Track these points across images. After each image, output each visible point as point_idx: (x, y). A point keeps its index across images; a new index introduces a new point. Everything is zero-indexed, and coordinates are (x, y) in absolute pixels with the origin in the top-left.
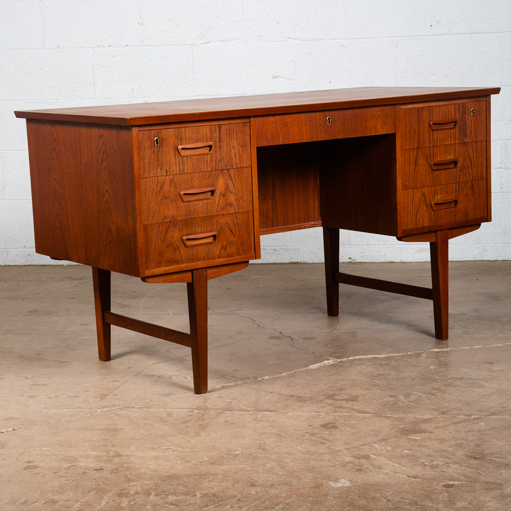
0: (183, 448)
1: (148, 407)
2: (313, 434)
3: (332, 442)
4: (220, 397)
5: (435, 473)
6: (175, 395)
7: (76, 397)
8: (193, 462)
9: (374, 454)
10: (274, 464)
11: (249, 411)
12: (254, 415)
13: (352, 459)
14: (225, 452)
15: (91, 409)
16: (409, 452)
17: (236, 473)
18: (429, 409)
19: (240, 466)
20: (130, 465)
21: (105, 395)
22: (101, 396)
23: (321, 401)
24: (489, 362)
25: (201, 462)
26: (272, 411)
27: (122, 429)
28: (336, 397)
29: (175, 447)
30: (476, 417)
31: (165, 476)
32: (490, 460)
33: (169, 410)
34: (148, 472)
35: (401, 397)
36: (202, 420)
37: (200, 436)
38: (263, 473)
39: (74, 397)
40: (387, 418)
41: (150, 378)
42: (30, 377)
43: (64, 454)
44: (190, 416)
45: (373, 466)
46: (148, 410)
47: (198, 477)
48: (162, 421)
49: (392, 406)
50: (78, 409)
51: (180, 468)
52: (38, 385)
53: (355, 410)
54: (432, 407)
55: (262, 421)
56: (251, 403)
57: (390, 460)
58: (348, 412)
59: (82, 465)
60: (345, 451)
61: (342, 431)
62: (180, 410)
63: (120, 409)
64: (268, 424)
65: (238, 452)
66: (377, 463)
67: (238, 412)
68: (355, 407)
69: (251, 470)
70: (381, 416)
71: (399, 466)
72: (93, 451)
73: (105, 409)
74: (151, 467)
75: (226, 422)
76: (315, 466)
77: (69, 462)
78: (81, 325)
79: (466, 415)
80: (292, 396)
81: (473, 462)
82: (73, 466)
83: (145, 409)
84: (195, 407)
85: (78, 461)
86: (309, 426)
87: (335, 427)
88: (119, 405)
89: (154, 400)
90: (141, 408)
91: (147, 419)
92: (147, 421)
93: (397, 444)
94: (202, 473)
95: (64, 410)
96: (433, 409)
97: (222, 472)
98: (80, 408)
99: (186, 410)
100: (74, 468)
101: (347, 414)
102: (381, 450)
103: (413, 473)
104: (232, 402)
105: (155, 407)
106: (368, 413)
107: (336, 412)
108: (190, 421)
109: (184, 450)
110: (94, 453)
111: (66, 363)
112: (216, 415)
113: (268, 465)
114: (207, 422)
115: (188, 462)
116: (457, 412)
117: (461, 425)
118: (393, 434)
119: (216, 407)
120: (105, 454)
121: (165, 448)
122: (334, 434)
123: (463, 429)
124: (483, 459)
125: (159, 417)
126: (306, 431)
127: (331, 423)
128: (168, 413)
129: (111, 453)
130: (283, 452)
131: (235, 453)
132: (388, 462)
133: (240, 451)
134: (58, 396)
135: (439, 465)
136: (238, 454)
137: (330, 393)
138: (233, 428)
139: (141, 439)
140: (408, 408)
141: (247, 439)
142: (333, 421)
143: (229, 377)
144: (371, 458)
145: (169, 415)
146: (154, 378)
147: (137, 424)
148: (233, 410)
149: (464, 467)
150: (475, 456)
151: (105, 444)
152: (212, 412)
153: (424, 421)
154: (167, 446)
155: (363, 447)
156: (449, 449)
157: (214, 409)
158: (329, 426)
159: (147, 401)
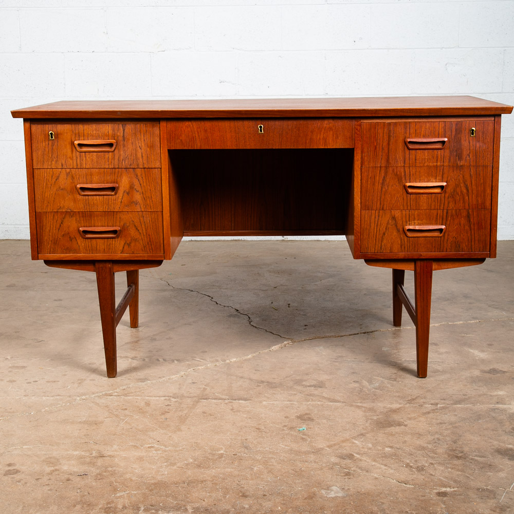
0: (165, 446)
1: (126, 395)
2: (292, 428)
3: (312, 438)
4: (193, 383)
5: (423, 477)
6: (150, 380)
7: (55, 382)
8: (178, 465)
9: (357, 454)
10: (261, 466)
11: (225, 399)
12: (230, 404)
13: (337, 460)
14: (209, 451)
15: (70, 396)
16: (390, 449)
17: (224, 479)
18: (395, 396)
19: (227, 470)
20: (114, 468)
21: (82, 379)
22: (79, 382)
23: (291, 387)
24: (433, 343)
25: (187, 465)
26: (245, 400)
27: (102, 422)
28: (304, 383)
29: (158, 445)
30: (441, 406)
31: (153, 484)
32: (472, 459)
33: (147, 398)
34: (134, 478)
35: (365, 383)
36: (180, 411)
37: (181, 431)
38: (252, 479)
39: (52, 382)
40: (358, 407)
41: (124, 360)
42: (9, 357)
43: (45, 454)
45: (359, 468)
46: (126, 398)
47: (186, 484)
48: (141, 411)
49: (359, 394)
50: (58, 397)
51: (166, 473)
52: (17, 367)
53: (325, 398)
54: (397, 394)
55: (239, 411)
56: (224, 390)
57: (375, 461)
58: (320, 401)
59: (65, 468)
60: (328, 449)
61: (319, 424)
62: (157, 398)
63: (99, 397)
64: (245, 416)
65: (222, 452)
66: (363, 464)
67: (214, 400)
68: (325, 395)
69: (238, 475)
70: (352, 406)
71: (385, 468)
72: (76, 450)
73: (84, 397)
74: (136, 471)
75: (204, 413)
76: (303, 469)
77: (51, 465)
78: (55, 300)
79: (432, 404)
80: (263, 382)
81: (456, 462)
82: (56, 470)
83: (123, 397)
84: (171, 395)
85: (60, 464)
86: (285, 417)
87: (311, 420)
88: (97, 392)
89: (131, 386)
90: (118, 396)
91: (126, 409)
92: (127, 412)
93: (376, 440)
94: (190, 479)
95: (44, 398)
96: (399, 396)
97: (209, 478)
98: (59, 395)
99: (163, 398)
100: (57, 473)
101: (319, 403)
102: (363, 448)
103: (403, 477)
104: (206, 389)
105: (132, 394)
106: (338, 401)
107: (309, 401)
108: (169, 412)
109: (167, 449)
110: (76, 453)
111: (44, 342)
112: (193, 404)
113: (255, 468)
114: (186, 414)
115: (173, 464)
116: (422, 400)
117: (431, 415)
118: (369, 428)
119: (191, 395)
120: (87, 454)
121: (148, 446)
122: (312, 427)
123: (434, 421)
124: (465, 459)
125: (138, 407)
126: (284, 424)
127: (306, 414)
128: (146, 402)
129: (94, 452)
130: (267, 450)
131: (220, 452)
132: (374, 463)
133: (224, 449)
134: (37, 381)
135: (425, 466)
136: (222, 454)
137: (297, 378)
138: (212, 421)
139: (123, 434)
140: (375, 395)
141: (228, 434)
142: (308, 412)
143: (199, 360)
144: (356, 458)
145: (148, 404)
146: (128, 360)
147: (117, 416)
148: (209, 399)
149: (450, 470)
150: (457, 455)
151: (87, 441)
152: (189, 400)
153: (395, 411)
154: (150, 444)
155: (344, 444)
156: (428, 445)
157: (190, 397)
158: (305, 418)
159: (124, 387)
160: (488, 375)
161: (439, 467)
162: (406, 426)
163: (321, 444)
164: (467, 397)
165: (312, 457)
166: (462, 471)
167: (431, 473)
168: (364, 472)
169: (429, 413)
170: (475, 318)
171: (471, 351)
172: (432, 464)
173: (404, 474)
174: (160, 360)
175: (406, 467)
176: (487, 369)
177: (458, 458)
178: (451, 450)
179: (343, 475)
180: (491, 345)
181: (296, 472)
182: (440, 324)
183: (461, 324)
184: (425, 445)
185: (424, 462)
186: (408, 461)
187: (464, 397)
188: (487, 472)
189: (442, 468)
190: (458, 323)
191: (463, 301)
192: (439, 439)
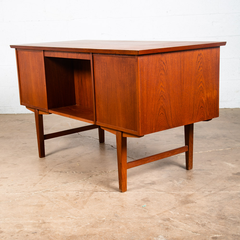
0: (76, 217)
1: (57, 191)
2: (139, 206)
3: (149, 210)
5: (205, 229)
6: (69, 183)
7: (22, 185)
8: (82, 226)
10: (123, 226)
11: (106, 192)
12: (108, 194)
13: (162, 222)
14: (98, 219)
15: (29, 192)
16: (188, 215)
17: (105, 233)
18: (190, 188)
19: (107, 228)
20: (50, 229)
21: (35, 183)
22: (34, 184)
24: (209, 160)
25: (87, 226)
27: (45, 205)
28: (145, 182)
29: (72, 216)
30: (213, 192)
31: (69, 237)
32: (229, 219)
33: (67, 192)
34: (60, 234)
35: (175, 181)
36: (84, 198)
37: (84, 208)
38: (119, 233)
39: (20, 185)
40: (172, 194)
41: (56, 173)
43: (16, 223)
44: (78, 195)
45: (173, 225)
46: (57, 192)
47: (86, 236)
48: (64, 199)
49: (172, 187)
50: (23, 193)
51: (76, 230)
52: (4, 178)
53: (156, 190)
54: (191, 187)
55: (113, 198)
57: (180, 221)
58: (153, 191)
59: (26, 230)
60: (157, 216)
61: (153, 203)
62: (72, 192)
63: (43, 192)
64: (116, 200)
65: (104, 219)
66: (175, 223)
67: (100, 192)
68: (155, 188)
69: (112, 231)
70: (169, 193)
71: (186, 225)
73: (36, 192)
74: (61, 230)
75: (95, 199)
76: (144, 227)
77: (19, 228)
78: (23, 144)
79: (208, 191)
82: (21, 231)
83: (55, 192)
84: (79, 190)
85: (23, 227)
86: (136, 200)
87: (149, 201)
88: (43, 190)
89: (59, 186)
90: (53, 191)
91: (57, 198)
92: (57, 200)
93: (181, 210)
94: (88, 233)
95: (16, 193)
96: (192, 188)
97: (98, 233)
98: (24, 192)
99: (75, 192)
100: (21, 232)
101: (152, 192)
102: (175, 215)
103: (195, 230)
104: (97, 186)
105: (60, 190)
106: (162, 191)
107: (147, 191)
108: (78, 199)
109: (77, 218)
110: (31, 221)
111: (17, 165)
112: (90, 195)
113: (121, 227)
114: (87, 199)
115: (80, 226)
116: (204, 190)
117: (208, 197)
118: (178, 204)
119: (89, 190)
120: (37, 222)
121: (67, 217)
122: (149, 205)
123: (210, 200)
124: (226, 219)
125: (63, 197)
126: (135, 204)
127: (146, 198)
128: (67, 194)
129: (40, 221)
130: (126, 217)
131: (103, 219)
132: (180, 223)
133: (105, 217)
134: (13, 185)
135: (206, 224)
136: (104, 220)
137: (141, 180)
138: (99, 203)
139: (55, 211)
140: (180, 187)
141: (107, 210)
142: (147, 197)
143: (93, 172)
144: (171, 220)
145: (68, 195)
146: (58, 173)
147: (52, 202)
148: (98, 191)
149: (218, 225)
150: (222, 217)
151: (37, 215)
152: (88, 193)
153: (190, 195)
154: (68, 216)
155: (165, 213)
156: (207, 213)
157: (89, 191)
158: (146, 200)
159: (56, 187)
160: (236, 176)
161: (213, 224)
162: (196, 203)
163: (153, 213)
164: (226, 187)
165: (149, 220)
166: (224, 225)
167: (209, 227)
168: (175, 227)
169: (207, 196)
170: (229, 147)
171: (227, 164)
172: (209, 222)
173: (195, 228)
174: (74, 172)
175: (196, 224)
176: (236, 172)
177: (222, 219)
178: (218, 215)
179: (165, 229)
180: (237, 160)
181: (141, 228)
182: (212, 150)
183: (222, 150)
184: (206, 213)
185: (205, 221)
186: (197, 221)
187: (224, 187)
188: (237, 226)
189: (214, 224)
190: (221, 150)
191: (223, 139)
192: (212, 209)
